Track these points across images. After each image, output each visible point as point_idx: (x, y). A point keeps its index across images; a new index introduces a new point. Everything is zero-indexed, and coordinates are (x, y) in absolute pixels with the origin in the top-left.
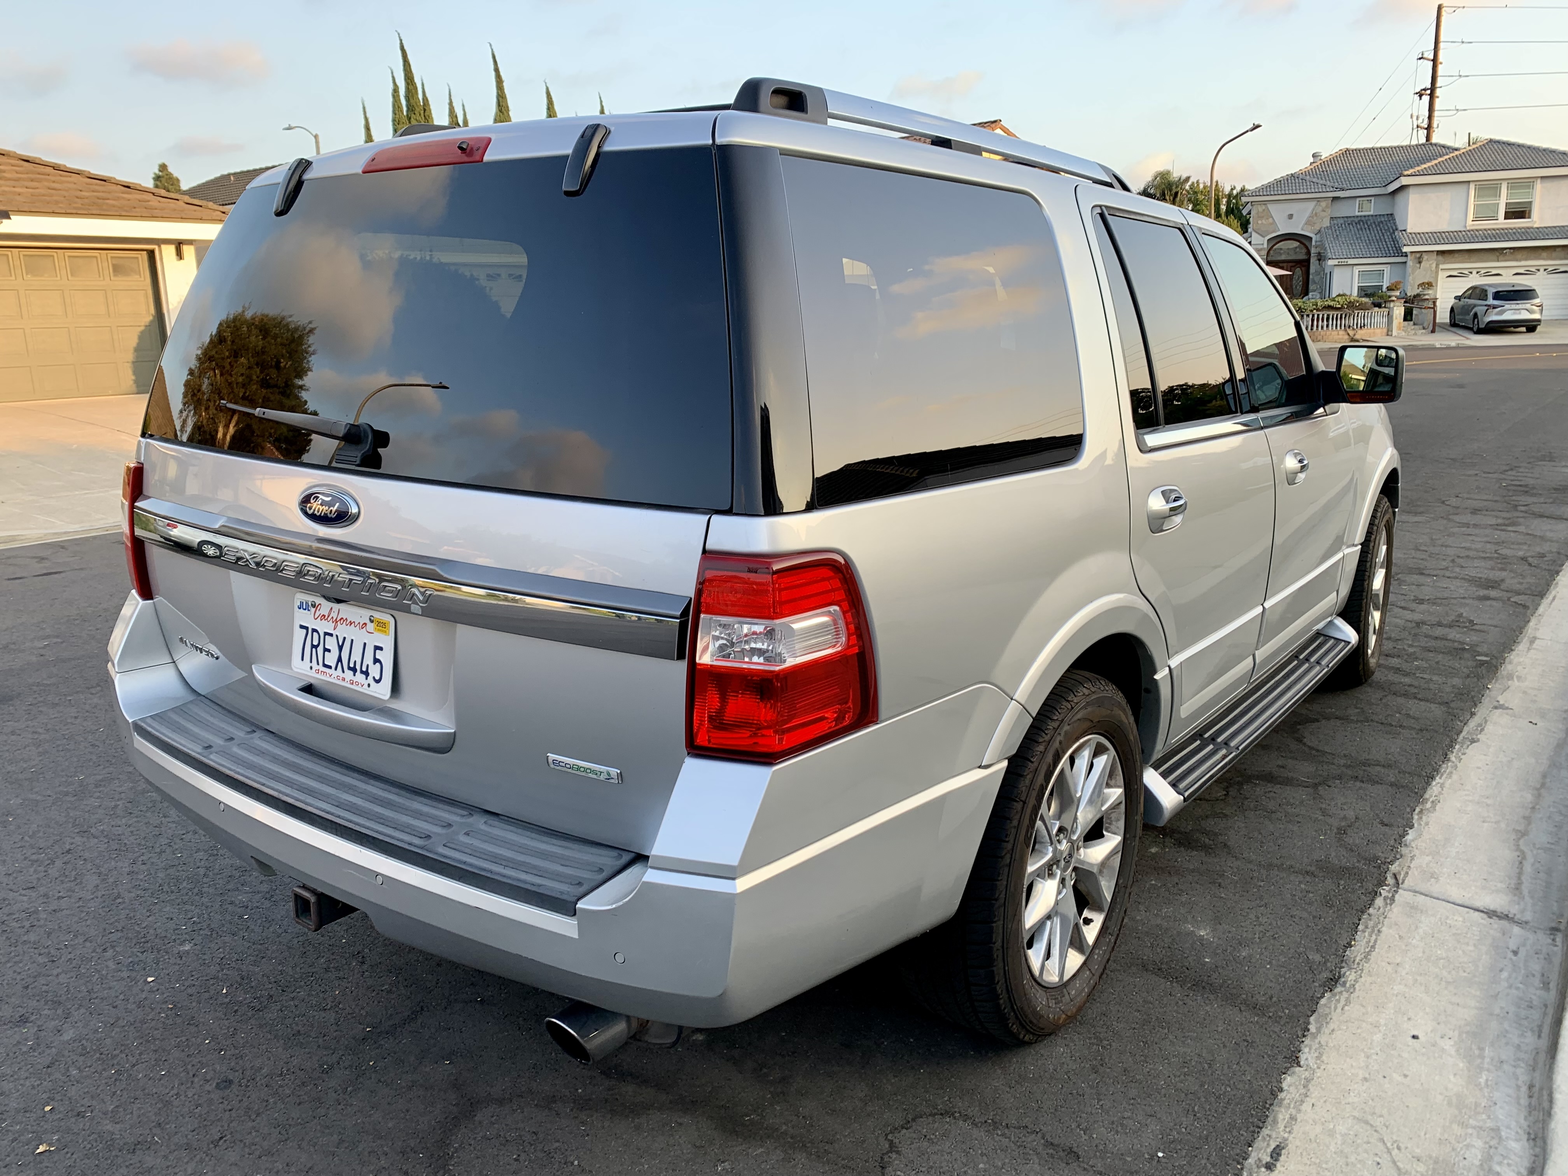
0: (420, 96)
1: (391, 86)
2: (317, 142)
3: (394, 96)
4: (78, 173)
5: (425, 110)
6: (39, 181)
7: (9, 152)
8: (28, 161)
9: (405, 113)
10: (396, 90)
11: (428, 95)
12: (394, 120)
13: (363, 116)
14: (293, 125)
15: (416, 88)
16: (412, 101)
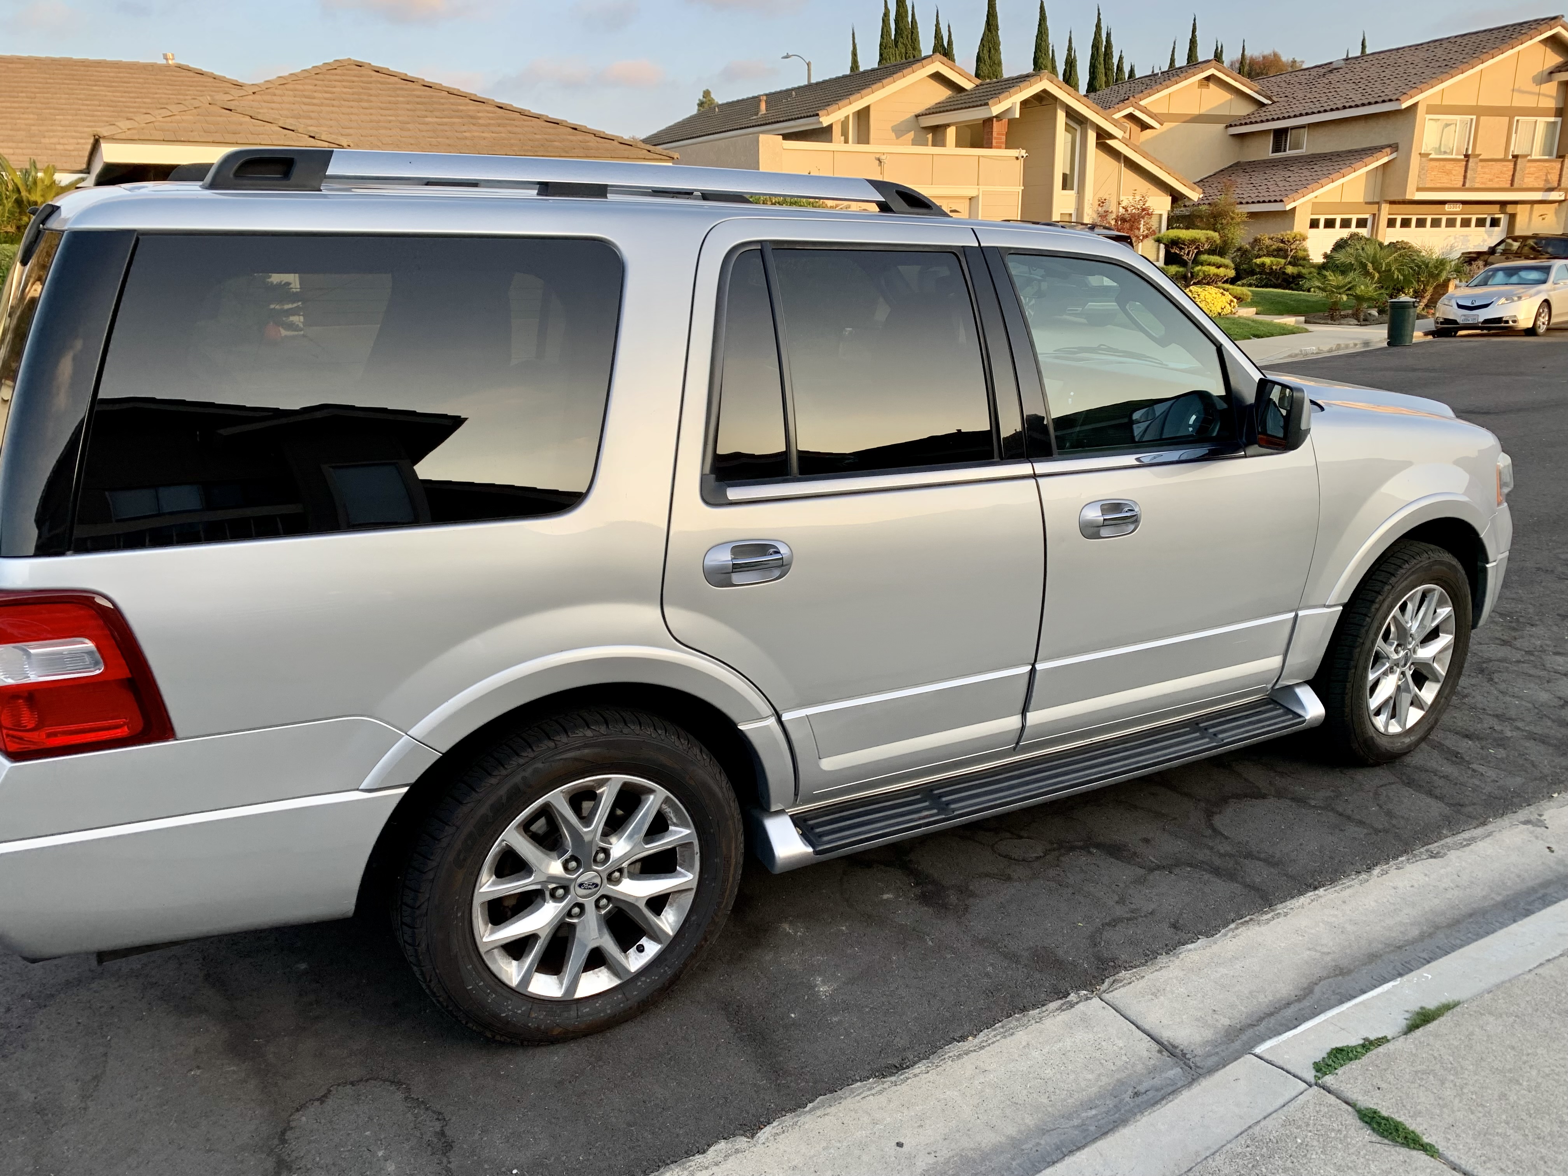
0: (910, 20)
1: (883, 10)
2: (809, 70)
3: (883, 20)
4: (537, 117)
5: (912, 33)
6: (504, 126)
7: (489, 100)
8: (501, 108)
9: (893, 37)
10: (886, 15)
11: (917, 17)
12: (881, 45)
13: (852, 42)
14: (790, 54)
15: (907, 11)
16: (901, 25)
